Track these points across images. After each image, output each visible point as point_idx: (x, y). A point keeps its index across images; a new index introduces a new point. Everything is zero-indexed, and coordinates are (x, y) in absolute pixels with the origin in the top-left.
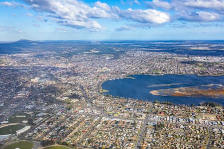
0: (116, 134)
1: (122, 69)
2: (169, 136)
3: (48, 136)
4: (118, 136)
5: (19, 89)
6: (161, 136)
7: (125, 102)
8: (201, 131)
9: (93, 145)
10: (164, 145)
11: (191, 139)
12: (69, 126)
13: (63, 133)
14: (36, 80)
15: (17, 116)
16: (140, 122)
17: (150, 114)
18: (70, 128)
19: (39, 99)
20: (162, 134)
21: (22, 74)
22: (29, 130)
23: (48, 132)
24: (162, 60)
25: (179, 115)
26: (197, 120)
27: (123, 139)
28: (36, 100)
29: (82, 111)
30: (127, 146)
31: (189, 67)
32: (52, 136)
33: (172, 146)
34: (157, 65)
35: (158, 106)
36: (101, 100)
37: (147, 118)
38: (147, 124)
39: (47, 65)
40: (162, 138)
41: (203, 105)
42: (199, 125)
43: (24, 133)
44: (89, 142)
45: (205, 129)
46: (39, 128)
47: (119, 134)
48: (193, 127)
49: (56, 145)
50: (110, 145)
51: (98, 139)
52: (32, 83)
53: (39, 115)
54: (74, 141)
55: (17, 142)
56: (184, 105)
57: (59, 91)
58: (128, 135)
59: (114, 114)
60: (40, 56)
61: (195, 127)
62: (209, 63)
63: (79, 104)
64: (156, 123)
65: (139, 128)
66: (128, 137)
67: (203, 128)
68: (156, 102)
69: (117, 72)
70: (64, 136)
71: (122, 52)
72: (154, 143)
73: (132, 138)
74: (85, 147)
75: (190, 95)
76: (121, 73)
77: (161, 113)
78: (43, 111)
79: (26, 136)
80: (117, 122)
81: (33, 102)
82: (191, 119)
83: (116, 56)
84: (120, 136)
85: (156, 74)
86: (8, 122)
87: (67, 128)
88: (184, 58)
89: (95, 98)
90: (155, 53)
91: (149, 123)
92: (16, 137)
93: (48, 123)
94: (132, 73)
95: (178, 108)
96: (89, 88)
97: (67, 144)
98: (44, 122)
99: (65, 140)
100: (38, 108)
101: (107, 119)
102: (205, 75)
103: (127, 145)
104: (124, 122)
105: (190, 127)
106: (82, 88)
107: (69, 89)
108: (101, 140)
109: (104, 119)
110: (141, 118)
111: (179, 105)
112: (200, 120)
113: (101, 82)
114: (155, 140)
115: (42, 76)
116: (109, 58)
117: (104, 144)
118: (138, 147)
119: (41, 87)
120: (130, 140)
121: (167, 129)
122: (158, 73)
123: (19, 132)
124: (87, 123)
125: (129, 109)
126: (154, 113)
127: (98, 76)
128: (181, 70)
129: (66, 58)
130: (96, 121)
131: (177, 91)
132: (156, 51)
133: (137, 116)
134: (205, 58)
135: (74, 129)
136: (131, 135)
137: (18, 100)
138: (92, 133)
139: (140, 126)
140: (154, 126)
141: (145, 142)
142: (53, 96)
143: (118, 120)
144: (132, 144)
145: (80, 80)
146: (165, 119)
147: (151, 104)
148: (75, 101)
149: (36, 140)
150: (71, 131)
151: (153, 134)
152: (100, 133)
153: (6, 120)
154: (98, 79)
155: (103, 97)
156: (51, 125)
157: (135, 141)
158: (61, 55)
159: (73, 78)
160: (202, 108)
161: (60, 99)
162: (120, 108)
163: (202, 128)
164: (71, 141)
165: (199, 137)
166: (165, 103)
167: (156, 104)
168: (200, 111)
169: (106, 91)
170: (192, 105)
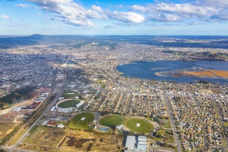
0: (149, 105)
2: (188, 106)
3: (101, 108)
5: (56, 73)
7: (142, 82)
9: (138, 114)
10: (188, 112)
11: (205, 108)
13: (111, 106)
14: (65, 65)
15: (68, 94)
16: (161, 96)
18: (114, 101)
20: (182, 105)
21: (50, 61)
22: (84, 104)
23: (99, 105)
24: (148, 50)
25: (186, 90)
26: (200, 94)
28: (74, 81)
29: (114, 89)
31: (171, 56)
32: (104, 108)
34: (147, 54)
35: (168, 84)
36: (123, 80)
37: (164, 93)
38: (168, 98)
40: (183, 107)
41: (198, 83)
42: (204, 97)
44: (134, 111)
46: (90, 102)
49: (111, 114)
51: (139, 109)
52: (62, 67)
53: (84, 92)
54: (122, 111)
56: (185, 83)
57: (88, 74)
59: (139, 90)
60: (56, 47)
61: (202, 99)
62: (182, 52)
63: (109, 84)
65: (163, 100)
66: (159, 107)
67: (208, 99)
69: (121, 59)
70: (113, 107)
71: (115, 44)
72: (181, 111)
73: (163, 108)
74: (133, 115)
76: (125, 60)
77: (172, 89)
78: (85, 89)
79: (85, 109)
80: (145, 97)
81: (73, 83)
82: (196, 93)
83: (113, 47)
84: (153, 106)
85: (150, 60)
86: (63, 98)
87: (111, 101)
88: (162, 49)
92: (78, 110)
93: (95, 98)
94: (133, 60)
95: (182, 85)
96: (109, 71)
97: (119, 114)
98: (91, 97)
99: (115, 111)
100: (80, 87)
101: (137, 94)
103: (162, 113)
104: (150, 97)
105: (198, 99)
106: (103, 71)
107: (94, 72)
108: (142, 110)
109: (135, 94)
110: (160, 93)
111: (182, 83)
112: (203, 94)
113: (114, 67)
114: (180, 109)
116: (108, 49)
118: (171, 114)
119: (72, 71)
120: (163, 110)
121: (184, 101)
122: (152, 60)
123: (78, 105)
124: (124, 97)
125: (148, 86)
126: (167, 89)
127: (110, 62)
128: (167, 57)
130: (129, 96)
131: (173, 73)
133: (156, 92)
134: (177, 48)
135: (117, 102)
136: (161, 106)
137: (60, 81)
138: (132, 105)
139: (163, 98)
140: (173, 98)
141: (174, 111)
142: (85, 77)
143: (145, 95)
144: (165, 112)
146: (178, 93)
147: (161, 83)
148: (104, 81)
149: (94, 111)
150: (116, 104)
151: (176, 105)
152: (138, 105)
153: (61, 97)
154: (111, 65)
156: (98, 100)
157: (166, 110)
158: (71, 46)
159: (91, 64)
160: (199, 85)
161: (92, 80)
162: (141, 86)
164: (120, 111)
165: (209, 106)
166: (171, 82)
167: (165, 83)
168: (198, 87)
169: (122, 73)
170: (191, 83)
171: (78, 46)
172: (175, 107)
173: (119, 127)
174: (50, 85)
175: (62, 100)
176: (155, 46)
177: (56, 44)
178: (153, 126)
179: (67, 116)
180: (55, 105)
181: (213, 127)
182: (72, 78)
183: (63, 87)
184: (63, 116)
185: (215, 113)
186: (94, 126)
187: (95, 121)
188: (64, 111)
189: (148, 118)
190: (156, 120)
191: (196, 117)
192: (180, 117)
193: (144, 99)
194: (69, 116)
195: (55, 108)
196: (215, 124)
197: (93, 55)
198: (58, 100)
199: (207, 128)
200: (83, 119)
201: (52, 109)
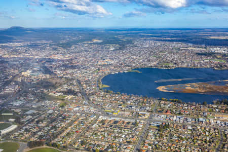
0: (113, 135)
1: (128, 61)
2: (173, 138)
3: (36, 136)
4: (115, 137)
5: (7, 83)
6: (165, 138)
7: (127, 100)
8: (211, 133)
9: (87, 147)
10: (167, 147)
11: (199, 142)
12: (61, 125)
14: (27, 73)
15: (3, 114)
16: (142, 121)
17: (154, 113)
18: (62, 128)
19: (30, 95)
20: (166, 136)
21: (12, 66)
22: (15, 129)
23: (37, 132)
24: (175, 51)
25: (187, 115)
26: (208, 121)
27: (121, 141)
28: (26, 96)
29: (77, 109)
30: (125, 149)
31: (206, 59)
32: (41, 137)
33: (177, 149)
34: (169, 57)
36: (100, 96)
37: (150, 118)
38: (150, 125)
40: (165, 140)
41: (217, 103)
42: (210, 126)
43: (10, 132)
44: (82, 143)
45: (217, 131)
46: (27, 127)
47: (117, 135)
48: (203, 129)
49: (45, 146)
50: (106, 148)
51: (93, 140)
52: (23, 76)
53: (28, 113)
54: (65, 142)
55: (1, 142)
56: (194, 104)
57: (53, 86)
58: (127, 137)
59: (113, 112)
60: (34, 46)
61: (205, 128)
63: (74, 101)
64: (161, 123)
65: (140, 128)
66: (127, 138)
67: (215, 129)
68: (162, 100)
69: (121, 64)
70: (55, 136)
71: (130, 42)
72: (156, 146)
73: (131, 140)
74: (76, 149)
75: (203, 91)
76: (126, 66)
77: (167, 112)
78: (32, 108)
79: (12, 137)
80: (116, 122)
81: (22, 98)
82: (201, 119)
83: (122, 46)
84: (118, 137)
85: (166, 67)
87: (59, 127)
89: (93, 94)
90: (167, 43)
91: (152, 123)
93: (38, 122)
94: (139, 65)
95: (187, 106)
96: (88, 82)
97: (57, 146)
98: (33, 121)
99: (55, 141)
100: (28, 105)
101: (105, 118)
102: (223, 69)
103: (125, 147)
104: (124, 122)
105: (199, 128)
106: (79, 82)
107: (65, 84)
108: (96, 142)
109: (101, 118)
110: (144, 117)
111: (190, 103)
112: (212, 121)
113: (101, 76)
114: (157, 143)
115: (35, 69)
116: (114, 49)
117: (98, 145)
118: (137, 149)
119: (33, 81)
120: (129, 142)
121: (172, 130)
122: (169, 66)
123: (5, 131)
124: (82, 122)
125: (131, 107)
126: (159, 112)
127: (99, 69)
128: (196, 62)
130: (92, 121)
131: (188, 87)
132: (169, 41)
133: (139, 115)
134: (225, 48)
135: (66, 129)
136: (131, 136)
137: (6, 96)
138: (86, 134)
139: (141, 126)
140: (158, 126)
141: (146, 145)
142: (45, 91)
143: (117, 119)
144: (131, 146)
145: (78, 74)
146: (172, 118)
147: (156, 102)
148: (70, 97)
149: (23, 141)
150: (63, 131)
151: (156, 136)
152: (95, 134)
154: (98, 73)
155: (103, 93)
156: (41, 125)
157: (134, 143)
158: (58, 45)
159: (70, 71)
161: (53, 95)
162: (121, 105)
163: (212, 129)
164: (62, 142)
165: (208, 139)
166: (172, 101)
167: (163, 102)
168: (212, 110)
177: (38, 42)
183: (3, 104)
193: (111, 126)
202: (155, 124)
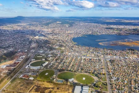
0: (93, 65)
1: (78, 31)
2: (119, 66)
3: (59, 67)
6: (116, 66)
7: (89, 49)
9: (85, 71)
10: (119, 70)
11: (131, 67)
13: (66, 65)
14: (37, 37)
15: (38, 57)
16: (102, 59)
17: (104, 55)
18: (69, 62)
21: (28, 34)
22: (48, 64)
23: (58, 65)
24: (95, 27)
25: (119, 55)
26: (129, 58)
28: (43, 48)
29: (70, 54)
30: (102, 71)
32: (61, 67)
34: (95, 30)
35: (107, 51)
36: (76, 48)
37: (104, 57)
38: (106, 60)
39: (38, 30)
43: (46, 65)
44: (82, 69)
45: (135, 62)
46: (53, 62)
47: (95, 65)
49: (66, 71)
50: (93, 71)
51: (85, 68)
52: (35, 39)
53: (49, 56)
54: (74, 69)
55: (45, 70)
56: (119, 50)
57: (52, 43)
59: (86, 55)
61: (130, 61)
62: (119, 29)
63: (66, 50)
64: (110, 59)
66: (100, 67)
68: (105, 49)
69: (76, 33)
70: (68, 66)
71: (73, 23)
74: (80, 72)
76: (79, 34)
77: (110, 54)
78: (49, 54)
79: (48, 67)
80: (90, 59)
82: (126, 57)
83: (71, 25)
85: (96, 34)
86: (34, 60)
87: (67, 62)
88: (105, 26)
89: (73, 47)
92: (44, 68)
93: (56, 60)
94: (84, 34)
95: (117, 51)
96: (67, 41)
97: (71, 71)
98: (53, 60)
99: (69, 69)
100: (46, 52)
101: (85, 58)
104: (94, 59)
105: (127, 61)
106: (63, 41)
107: (57, 42)
108: (87, 69)
109: (83, 58)
110: (101, 57)
112: (131, 58)
113: (71, 39)
114: (114, 68)
115: (39, 35)
116: (68, 26)
118: (107, 71)
119: (41, 41)
120: (102, 68)
121: (117, 62)
122: (98, 34)
123: (44, 65)
124: (76, 60)
125: (93, 52)
126: (106, 54)
128: (108, 32)
129: (46, 26)
130: (80, 59)
131: (111, 43)
132: (90, 22)
133: (99, 56)
134: (116, 26)
137: (33, 48)
138: (81, 65)
139: (103, 61)
140: (110, 61)
141: (110, 69)
142: (50, 46)
143: (90, 58)
146: (113, 57)
147: (102, 50)
148: (63, 48)
149: (55, 69)
150: (70, 64)
151: (111, 65)
152: (85, 65)
153: (33, 59)
154: (68, 37)
156: (58, 61)
157: (104, 68)
159: (55, 36)
160: (128, 51)
161: (55, 47)
162: (88, 52)
163: (133, 62)
164: (72, 69)
167: (105, 50)
168: (128, 53)
169: (76, 43)
170: (123, 50)
171: (47, 24)
172: (110, 67)
173: (70, 80)
174: (26, 51)
175: (33, 61)
176: (100, 24)
177: (33, 23)
178: (94, 80)
179: (36, 72)
180: (28, 64)
181: (135, 81)
182: (41, 46)
183: (35, 52)
184: (34, 72)
185: (137, 71)
186: (54, 79)
187: (54, 76)
188: (34, 68)
189: (92, 74)
190: (96, 75)
191: (124, 74)
192: (113, 74)
193: (89, 61)
194: (38, 72)
195: (29, 66)
196: (137, 78)
197: (57, 31)
198: (31, 61)
199: (131, 81)
200: (47, 74)
201: (27, 67)
202: (108, 60)
